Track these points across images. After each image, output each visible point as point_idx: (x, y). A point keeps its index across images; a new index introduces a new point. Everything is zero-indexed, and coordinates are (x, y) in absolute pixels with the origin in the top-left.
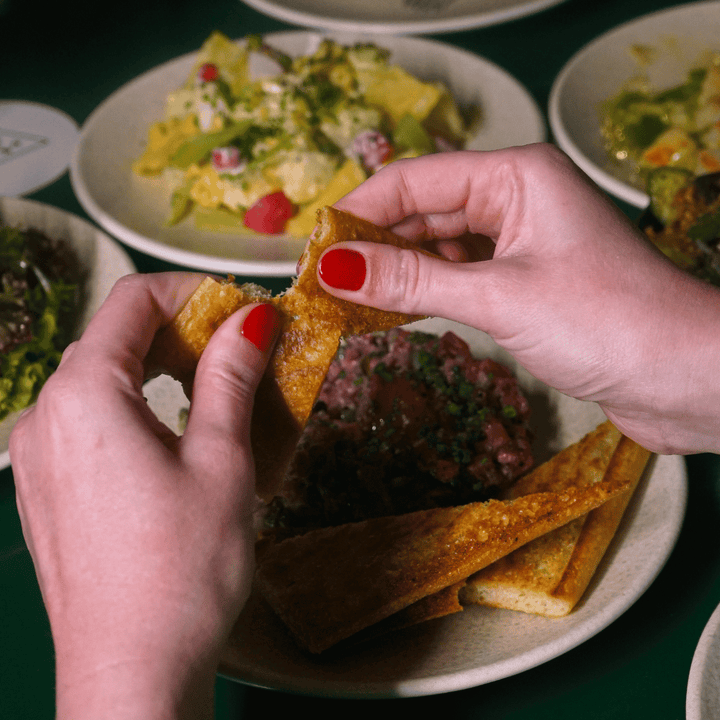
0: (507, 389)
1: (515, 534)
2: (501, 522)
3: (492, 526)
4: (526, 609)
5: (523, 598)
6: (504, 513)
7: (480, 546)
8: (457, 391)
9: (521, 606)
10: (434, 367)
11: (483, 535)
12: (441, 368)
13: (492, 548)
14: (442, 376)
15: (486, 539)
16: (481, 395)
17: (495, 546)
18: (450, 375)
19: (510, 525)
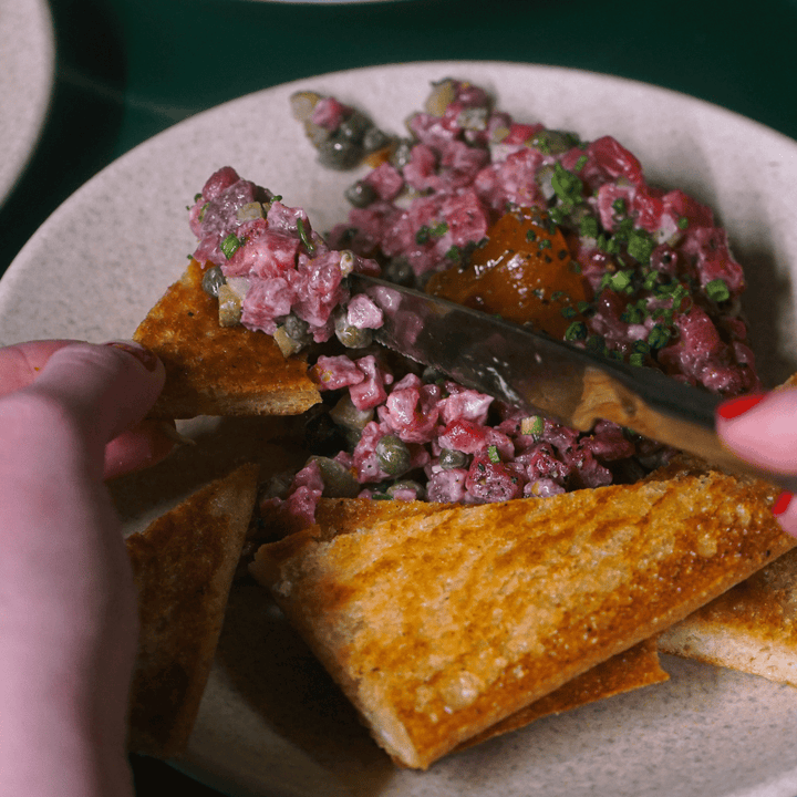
0: (710, 246)
1: (766, 544)
2: (736, 518)
3: (721, 525)
4: (769, 674)
5: (765, 654)
6: (739, 500)
7: (703, 564)
8: (624, 248)
9: (760, 667)
10: (579, 199)
11: (708, 544)
12: (592, 201)
13: (726, 570)
14: (594, 214)
15: (714, 551)
16: (668, 259)
17: (733, 567)
18: (607, 216)
19: (753, 525)
